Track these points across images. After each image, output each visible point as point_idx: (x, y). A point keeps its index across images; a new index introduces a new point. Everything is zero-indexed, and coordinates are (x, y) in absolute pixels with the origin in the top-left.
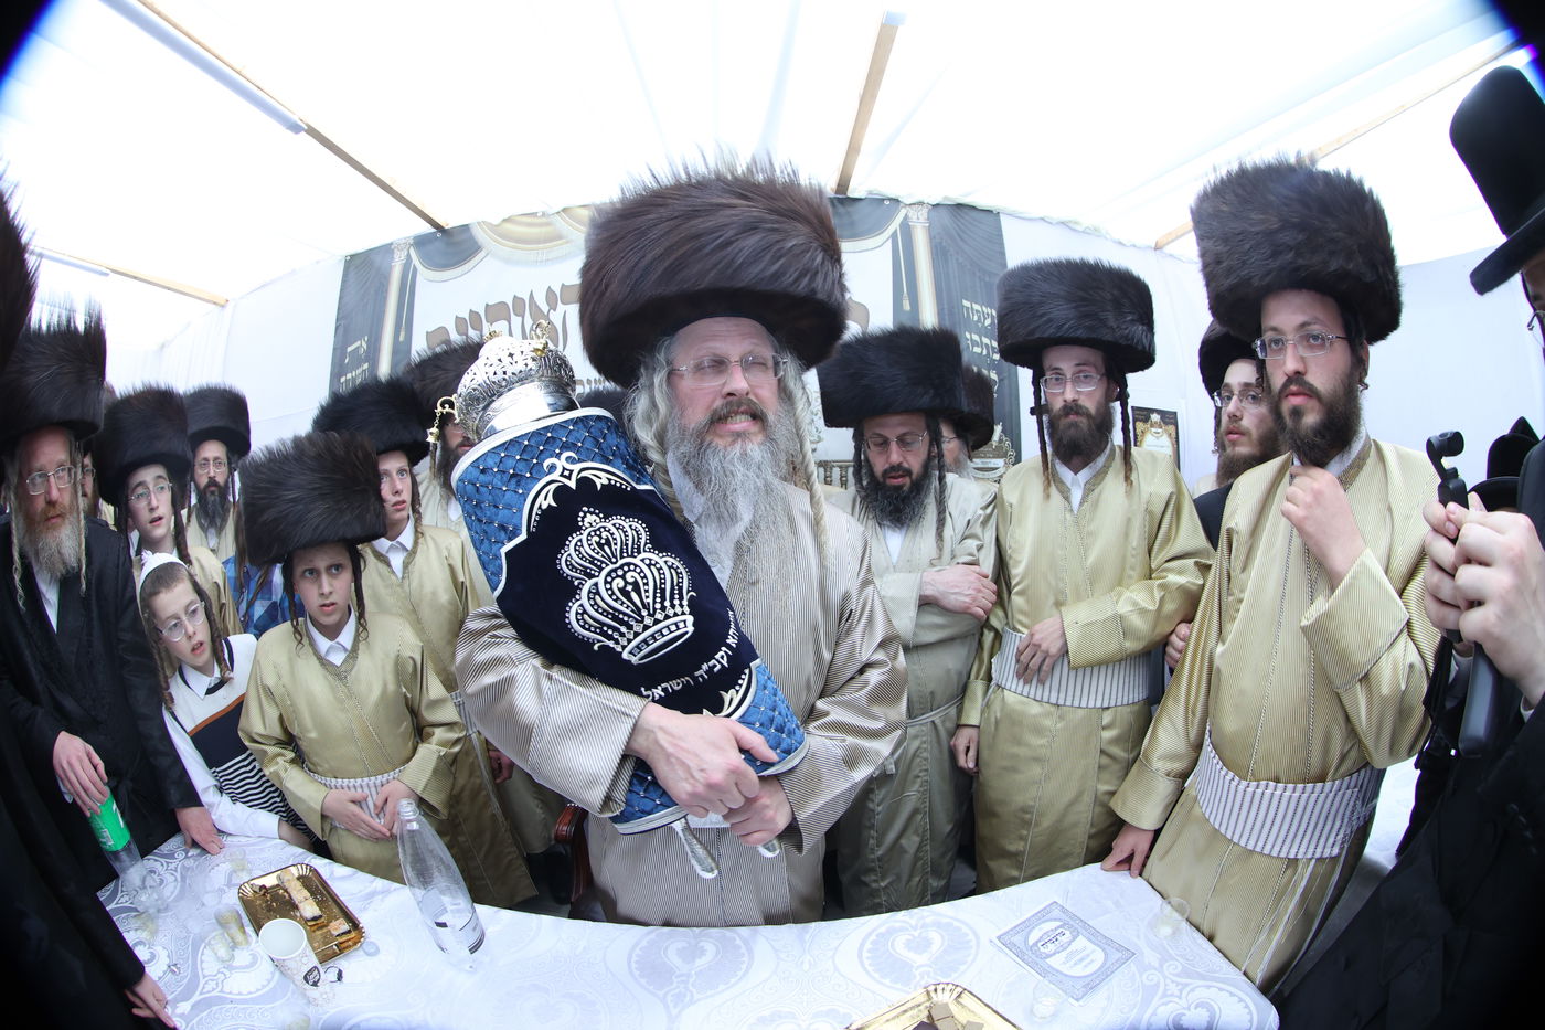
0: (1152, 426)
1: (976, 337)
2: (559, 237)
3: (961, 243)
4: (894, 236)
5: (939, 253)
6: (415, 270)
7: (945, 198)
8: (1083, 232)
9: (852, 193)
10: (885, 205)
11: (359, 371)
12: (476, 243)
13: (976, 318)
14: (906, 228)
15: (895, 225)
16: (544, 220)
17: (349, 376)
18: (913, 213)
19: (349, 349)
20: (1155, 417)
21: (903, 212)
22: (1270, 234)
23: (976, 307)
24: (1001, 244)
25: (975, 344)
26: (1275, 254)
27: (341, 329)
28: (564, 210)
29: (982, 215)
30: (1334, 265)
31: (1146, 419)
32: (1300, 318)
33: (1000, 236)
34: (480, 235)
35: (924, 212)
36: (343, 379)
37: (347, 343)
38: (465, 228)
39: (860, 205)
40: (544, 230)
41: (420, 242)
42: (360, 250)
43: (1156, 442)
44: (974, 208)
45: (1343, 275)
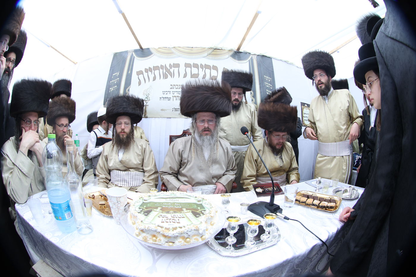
0: (305, 107)
1: (267, 83)
2: (173, 53)
3: (263, 63)
4: (249, 61)
5: (259, 65)
6: (134, 57)
7: (260, 54)
8: (289, 64)
9: (240, 51)
10: (247, 54)
11: (116, 80)
12: (151, 52)
13: (267, 79)
14: (252, 59)
15: (250, 58)
16: (169, 49)
17: (113, 81)
18: (253, 56)
19: (113, 75)
20: (306, 105)
21: (251, 56)
22: (314, 61)
23: (267, 77)
24: (272, 65)
25: (267, 85)
26: (315, 64)
27: (112, 70)
28: (174, 47)
29: (269, 58)
30: (323, 64)
31: (304, 105)
32: (319, 73)
33: (272, 63)
34: (152, 50)
35: (256, 56)
36: (111, 82)
37: (113, 73)
38: (148, 49)
39: (242, 53)
40: (170, 51)
41: (136, 51)
42: (119, 52)
43: (306, 111)
44: (266, 56)
45: (325, 66)
